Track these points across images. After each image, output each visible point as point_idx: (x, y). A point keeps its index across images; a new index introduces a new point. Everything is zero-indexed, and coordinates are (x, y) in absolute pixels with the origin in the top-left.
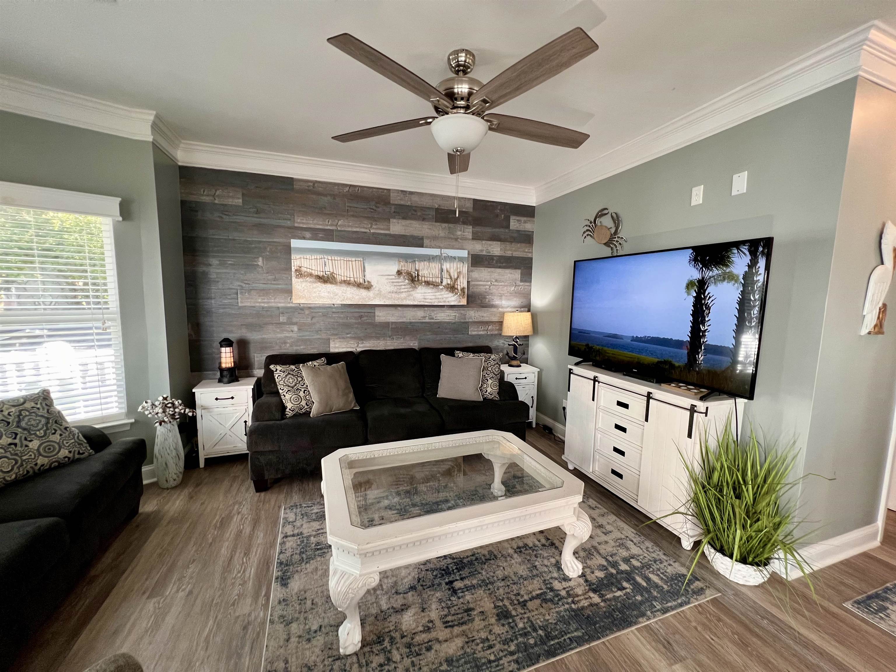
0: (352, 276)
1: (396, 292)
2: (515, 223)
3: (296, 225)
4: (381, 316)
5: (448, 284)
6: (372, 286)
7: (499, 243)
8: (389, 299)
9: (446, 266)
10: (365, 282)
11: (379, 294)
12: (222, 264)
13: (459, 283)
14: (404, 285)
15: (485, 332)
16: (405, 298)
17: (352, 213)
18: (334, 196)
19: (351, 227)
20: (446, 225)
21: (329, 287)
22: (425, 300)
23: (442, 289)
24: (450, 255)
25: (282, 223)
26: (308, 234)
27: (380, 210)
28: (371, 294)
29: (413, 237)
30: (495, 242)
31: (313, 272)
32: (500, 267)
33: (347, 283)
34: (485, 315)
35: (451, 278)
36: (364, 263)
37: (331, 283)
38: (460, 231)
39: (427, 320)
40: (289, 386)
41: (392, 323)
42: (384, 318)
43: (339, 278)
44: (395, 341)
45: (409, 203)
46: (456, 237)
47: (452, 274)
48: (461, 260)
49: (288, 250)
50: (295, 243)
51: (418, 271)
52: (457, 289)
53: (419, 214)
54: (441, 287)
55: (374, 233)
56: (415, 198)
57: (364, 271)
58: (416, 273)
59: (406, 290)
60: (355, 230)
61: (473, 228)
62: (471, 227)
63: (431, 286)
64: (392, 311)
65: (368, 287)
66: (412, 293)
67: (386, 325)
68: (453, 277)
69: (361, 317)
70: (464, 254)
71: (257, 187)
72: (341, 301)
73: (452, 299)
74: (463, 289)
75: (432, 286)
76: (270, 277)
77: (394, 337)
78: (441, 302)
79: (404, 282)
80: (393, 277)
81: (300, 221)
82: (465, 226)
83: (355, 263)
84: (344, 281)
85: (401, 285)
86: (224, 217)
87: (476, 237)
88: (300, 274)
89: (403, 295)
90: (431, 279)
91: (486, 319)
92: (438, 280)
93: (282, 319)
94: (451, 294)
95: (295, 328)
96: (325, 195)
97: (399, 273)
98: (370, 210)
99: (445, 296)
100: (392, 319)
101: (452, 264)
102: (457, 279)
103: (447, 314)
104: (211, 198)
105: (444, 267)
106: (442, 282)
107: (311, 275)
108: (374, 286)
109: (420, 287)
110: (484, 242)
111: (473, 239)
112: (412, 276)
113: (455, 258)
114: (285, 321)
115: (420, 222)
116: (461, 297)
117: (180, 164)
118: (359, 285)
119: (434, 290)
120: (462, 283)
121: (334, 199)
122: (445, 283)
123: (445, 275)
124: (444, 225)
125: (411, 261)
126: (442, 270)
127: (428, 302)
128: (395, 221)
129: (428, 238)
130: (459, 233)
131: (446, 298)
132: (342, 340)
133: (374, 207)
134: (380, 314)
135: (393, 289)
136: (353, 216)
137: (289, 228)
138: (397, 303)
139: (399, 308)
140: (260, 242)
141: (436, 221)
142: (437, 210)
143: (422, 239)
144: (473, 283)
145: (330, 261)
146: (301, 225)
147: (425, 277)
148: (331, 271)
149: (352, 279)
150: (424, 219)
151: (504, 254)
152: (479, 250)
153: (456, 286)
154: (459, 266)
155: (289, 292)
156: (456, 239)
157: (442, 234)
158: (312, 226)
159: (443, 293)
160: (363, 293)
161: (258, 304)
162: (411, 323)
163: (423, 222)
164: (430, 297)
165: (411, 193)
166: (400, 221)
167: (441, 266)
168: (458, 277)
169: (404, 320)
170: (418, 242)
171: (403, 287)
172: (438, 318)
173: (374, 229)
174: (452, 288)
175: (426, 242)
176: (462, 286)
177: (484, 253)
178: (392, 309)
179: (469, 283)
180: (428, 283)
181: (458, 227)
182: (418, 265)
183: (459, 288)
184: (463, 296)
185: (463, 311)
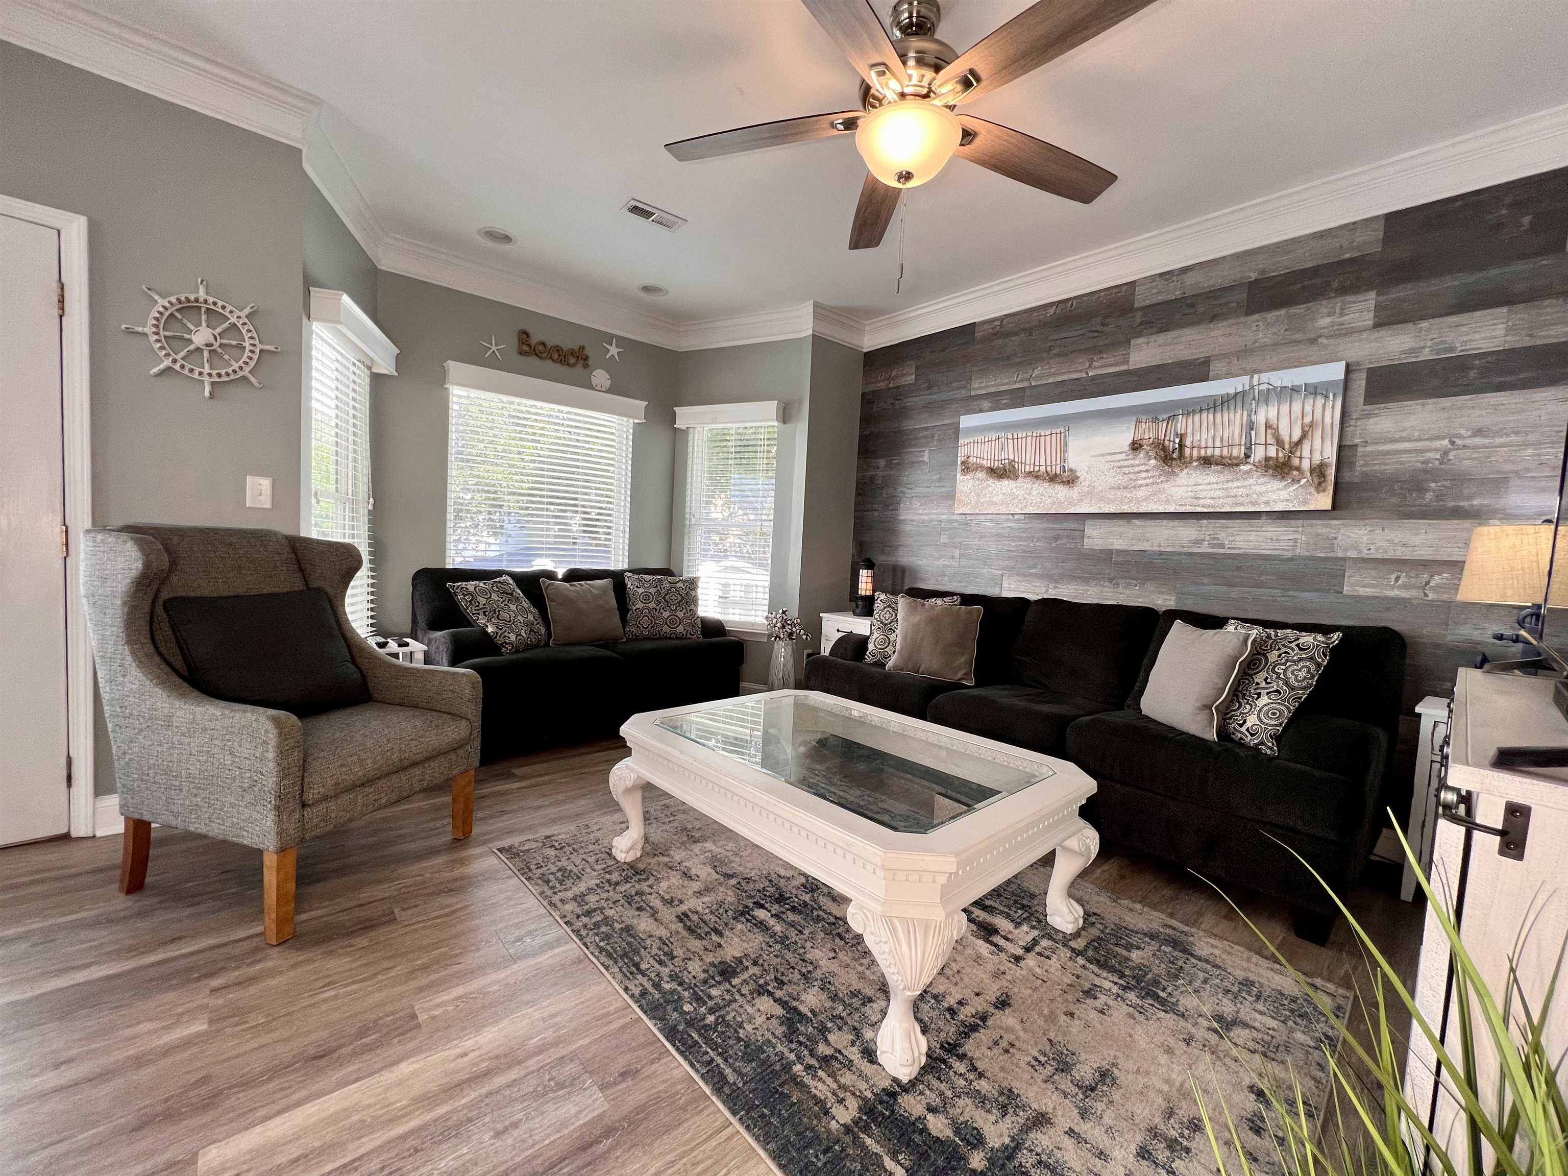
0: (1043, 463)
1: (1125, 488)
3: (973, 393)
4: (1097, 537)
6: (1078, 478)
8: (1110, 501)
9: (1263, 414)
10: (1064, 471)
11: (1090, 494)
13: (1306, 453)
14: (1147, 471)
15: (1415, 594)
16: (1146, 499)
17: (1056, 351)
18: (1029, 331)
19: (1054, 374)
20: (1282, 312)
21: (1006, 485)
22: (1196, 502)
23: (1248, 472)
24: (1278, 384)
25: (956, 394)
27: (1111, 328)
28: (1074, 492)
29: (1182, 364)
30: (1478, 313)
31: (985, 462)
33: (1035, 476)
34: (1417, 540)
35: (1279, 443)
36: (1065, 437)
37: (1008, 477)
38: (1329, 315)
39: (1205, 548)
41: (1119, 552)
42: (1101, 542)
43: (1021, 469)
44: (1120, 590)
45: (1178, 294)
47: (1284, 433)
48: (1318, 390)
49: (956, 431)
50: (967, 421)
51: (1182, 437)
52: (1298, 469)
53: (1201, 309)
54: (1244, 468)
55: (1094, 378)
56: (1190, 280)
57: (1066, 451)
58: (1177, 440)
59: (1149, 481)
60: (1059, 379)
61: (1378, 295)
62: (1371, 295)
63: (1213, 467)
64: (1119, 527)
65: (1070, 480)
66: (1165, 486)
67: (1106, 556)
68: (1286, 439)
69: (1057, 538)
70: (1335, 371)
71: (932, 352)
72: (1022, 509)
73: (1281, 496)
74: (1319, 471)
75: (1219, 468)
76: (935, 477)
77: (1121, 581)
79: (1149, 463)
80: (1123, 456)
81: (981, 385)
82: (1349, 298)
83: (1050, 439)
84: (1030, 472)
85: (1140, 472)
86: (897, 402)
87: (1391, 318)
88: (967, 468)
89: (1141, 493)
90: (1217, 452)
91: (1421, 553)
92: (1239, 452)
93: (944, 539)
94: (1277, 484)
95: (957, 553)
96: (1017, 334)
97: (1136, 446)
98: (1090, 335)
100: (1119, 544)
101: (1285, 408)
102: (1299, 442)
103: (1269, 535)
104: (886, 382)
105: (1260, 418)
106: (1247, 456)
107: (981, 467)
108: (1082, 478)
109: (1185, 471)
110: (1424, 324)
111: (1377, 326)
112: (1164, 449)
113: (1295, 390)
114: (946, 541)
115: (1203, 327)
117: (865, 350)
118: (1053, 478)
119: (1222, 478)
120: (1320, 451)
122: (1259, 454)
123: (1260, 435)
124: (1271, 316)
125: (1165, 416)
126: (1251, 426)
127: (1204, 506)
128: (1140, 340)
129: (1224, 356)
130: (1325, 322)
131: (1260, 494)
132: (1021, 578)
134: (1095, 533)
135: (1119, 480)
136: (1059, 355)
137: (963, 399)
138: (1126, 509)
140: (927, 429)
141: (1249, 312)
142: (1253, 285)
143: (1207, 362)
145: (1010, 441)
146: (979, 392)
147: (1200, 448)
148: (1011, 457)
149: (1043, 469)
150: (1214, 318)
152: (1404, 352)
153: (1296, 462)
155: (951, 496)
158: (993, 390)
160: (1061, 491)
161: (917, 517)
162: (1161, 553)
163: (1211, 326)
164: (1212, 494)
165: (1185, 270)
166: (1153, 338)
167: (1249, 416)
168: (1304, 436)
169: (1146, 546)
170: (1197, 372)
171: (1144, 475)
172: (1238, 545)
173: (1096, 368)
174: (1281, 468)
175: (1215, 367)
176: (1317, 459)
177: (1426, 355)
178: (1121, 522)
179: (1344, 451)
180: (1207, 462)
181: (1324, 306)
182: (1181, 424)
183: (1306, 465)
184: (1320, 487)
185: (1322, 528)
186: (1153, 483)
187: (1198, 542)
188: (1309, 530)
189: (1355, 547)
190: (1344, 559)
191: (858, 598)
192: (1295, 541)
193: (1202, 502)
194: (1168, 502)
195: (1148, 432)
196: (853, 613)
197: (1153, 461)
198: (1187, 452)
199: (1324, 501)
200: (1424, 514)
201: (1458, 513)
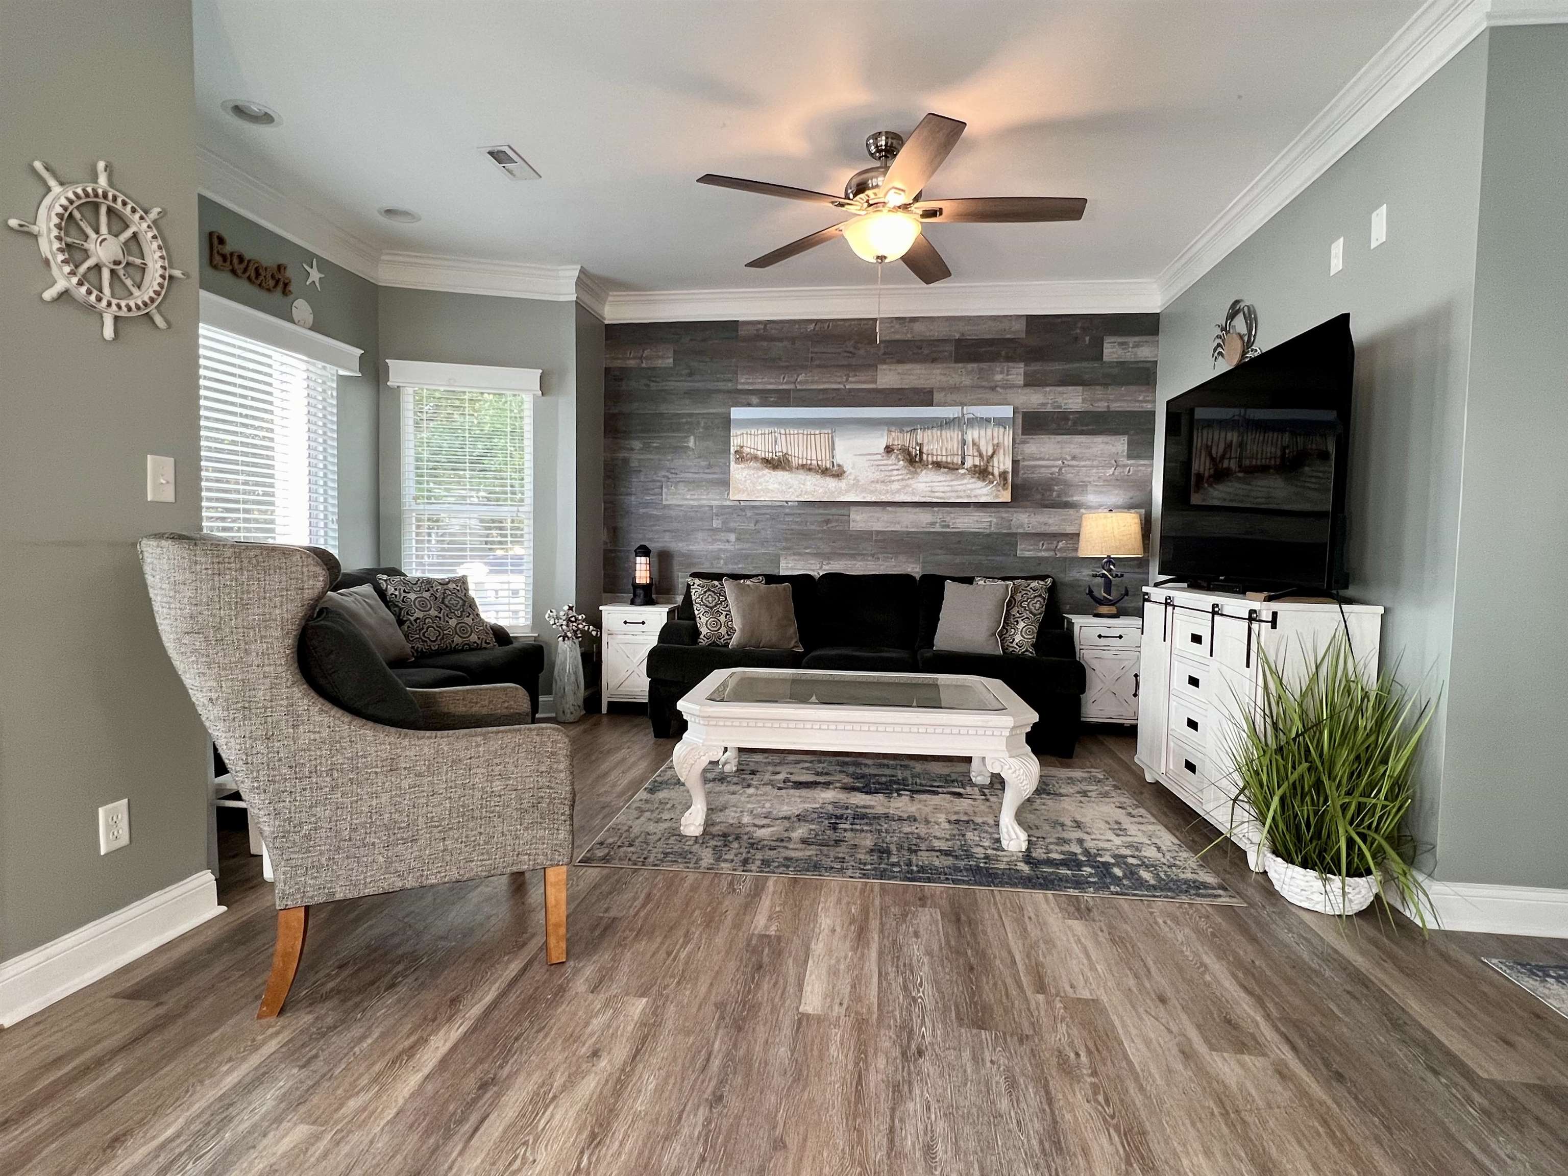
0: (814, 457)
1: (883, 482)
2: (1112, 350)
3: (740, 387)
4: (860, 521)
5: (975, 466)
6: (844, 472)
7: (1080, 388)
8: (872, 492)
9: (972, 434)
10: (833, 466)
11: (856, 485)
12: (647, 448)
13: (996, 464)
14: (898, 470)
15: (1052, 554)
16: (898, 491)
17: (817, 362)
18: (793, 340)
19: (817, 382)
20: (975, 365)
21: (780, 475)
22: (933, 495)
23: (964, 474)
24: (979, 415)
25: (721, 385)
26: (755, 399)
27: (862, 352)
28: (843, 484)
29: (916, 391)
30: (1070, 388)
31: (759, 453)
32: (1082, 433)
33: (807, 468)
34: (1051, 521)
35: (981, 455)
36: (832, 437)
37: (784, 469)
38: (1002, 373)
39: (938, 529)
40: (707, 606)
41: (878, 532)
42: (863, 525)
43: (795, 462)
44: (880, 562)
45: (909, 336)
46: (993, 384)
47: (983, 449)
48: (1000, 422)
49: (727, 422)
50: (736, 413)
51: (921, 445)
52: (993, 474)
53: (926, 352)
54: (962, 471)
55: (850, 390)
56: (918, 327)
57: (833, 449)
58: (918, 448)
59: (900, 477)
60: (822, 387)
61: (1026, 365)
62: (1022, 365)
63: (942, 470)
64: (878, 512)
65: (839, 474)
66: (910, 482)
67: (867, 536)
68: (984, 453)
69: (827, 522)
70: (1007, 411)
71: (691, 340)
72: (797, 497)
73: (983, 492)
74: (1003, 475)
75: (946, 470)
76: (704, 463)
77: (880, 556)
78: (961, 497)
79: (897, 464)
80: (879, 457)
81: (744, 381)
82: (1011, 364)
83: (820, 438)
84: (803, 465)
85: (893, 470)
86: (652, 384)
87: (1032, 382)
88: (741, 457)
89: (895, 486)
90: (944, 459)
91: (1053, 529)
92: (958, 460)
93: (716, 523)
94: (980, 484)
95: (732, 537)
96: (780, 340)
97: (889, 450)
98: (846, 354)
99: (970, 486)
100: (878, 526)
101: (983, 432)
102: (992, 456)
103: (975, 518)
104: (638, 361)
105: (969, 438)
106: (963, 463)
107: (755, 458)
108: (848, 473)
109: (924, 472)
110: (1048, 389)
111: (1026, 385)
112: (909, 454)
113: (988, 420)
114: (720, 526)
115: (927, 365)
116: (1000, 488)
117: (607, 322)
118: (825, 472)
119: (948, 477)
120: (1003, 463)
121: (793, 344)
122: (969, 463)
123: (970, 450)
124: (970, 366)
125: (909, 429)
126: (964, 442)
127: (937, 498)
128: (885, 367)
129: (942, 389)
130: (998, 377)
131: (971, 490)
132: (796, 557)
133: (852, 349)
134: (858, 518)
135: (878, 475)
136: (819, 366)
137: (729, 392)
138: (884, 498)
139: (890, 509)
140: (691, 415)
141: (956, 361)
142: (958, 342)
143: (931, 392)
144: (1026, 463)
145: (783, 437)
146: (746, 387)
147: (932, 454)
148: (785, 451)
149: (814, 462)
150: (934, 360)
151: (1091, 408)
152: (1039, 405)
153: (990, 469)
154: (995, 434)
155: (725, 483)
156: (993, 389)
157: (967, 381)
158: (760, 387)
159: (965, 481)
160: (831, 483)
161: (686, 502)
162: (909, 533)
163: (933, 365)
164: (942, 489)
165: (914, 320)
166: (893, 367)
167: (963, 435)
168: (994, 452)
169: (897, 528)
170: (925, 397)
171: (895, 473)
172: (959, 525)
173: (851, 382)
174: (982, 473)
175: (937, 396)
176: (1002, 468)
177: (1049, 409)
178: (878, 509)
179: (1015, 462)
180: (938, 465)
181: (998, 366)
182: (920, 435)
183: (996, 472)
184: (1005, 488)
185: (1004, 514)
186: (902, 480)
187: (933, 524)
188: (998, 515)
189: (1022, 526)
190: (1016, 534)
191: (636, 587)
192: (991, 522)
193: (937, 494)
194: (913, 494)
195: (900, 439)
196: (633, 603)
197: (901, 462)
198: (925, 457)
199: (1006, 496)
200: (1052, 507)
201: (1067, 505)
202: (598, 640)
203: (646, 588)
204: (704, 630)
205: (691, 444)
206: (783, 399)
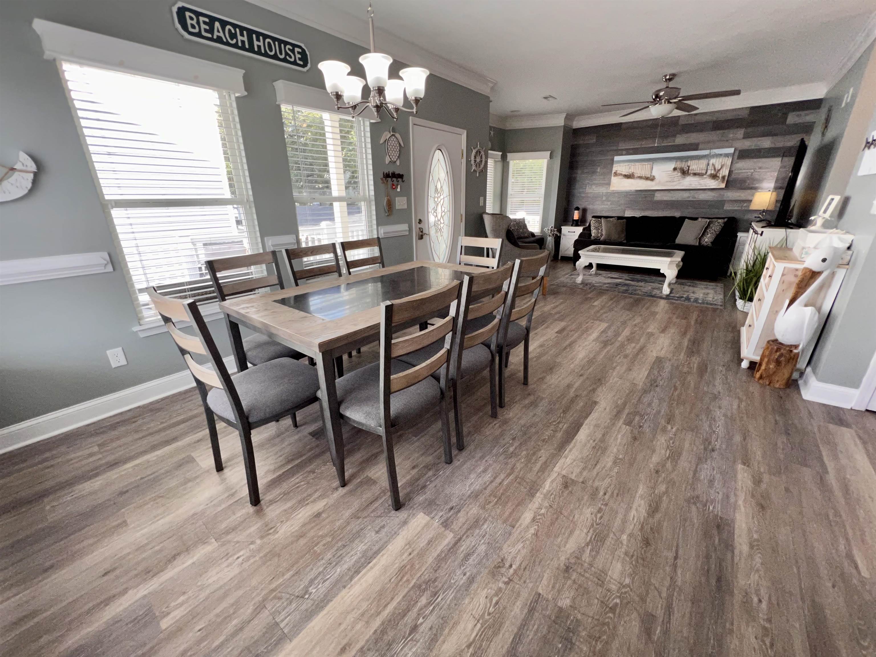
0: (644, 173)
2: (792, 119)
3: (620, 148)
4: (658, 197)
5: (711, 174)
6: (655, 178)
7: (771, 137)
8: (665, 186)
9: (712, 161)
10: (651, 176)
11: (659, 183)
12: (583, 172)
13: (721, 173)
15: (740, 208)
16: (676, 185)
18: (643, 128)
20: (721, 131)
21: (630, 181)
22: (691, 186)
24: (717, 153)
25: (612, 148)
26: (624, 152)
27: (670, 130)
28: (653, 183)
29: (691, 144)
30: (766, 138)
31: (623, 173)
32: (766, 157)
33: (640, 178)
34: (742, 195)
35: (715, 169)
36: (652, 165)
37: (631, 178)
38: (733, 134)
39: (691, 199)
40: (595, 227)
41: (665, 201)
42: (660, 198)
43: (636, 175)
44: (664, 212)
45: (693, 122)
46: (727, 139)
47: (716, 167)
48: (727, 155)
49: (612, 162)
50: (616, 158)
51: (689, 167)
52: (719, 177)
53: (699, 127)
54: (705, 176)
55: (663, 146)
56: (697, 118)
57: (652, 170)
58: (687, 168)
61: (745, 129)
62: (743, 129)
63: (696, 176)
65: (653, 179)
66: (682, 181)
67: (661, 202)
68: (717, 169)
69: (645, 197)
70: (731, 150)
71: (603, 132)
72: (635, 188)
73: (713, 184)
74: (724, 177)
75: (698, 176)
76: (602, 177)
77: (664, 209)
78: (703, 187)
80: (671, 172)
81: (622, 146)
82: (738, 129)
83: (647, 166)
86: (587, 149)
87: (746, 136)
88: (616, 174)
89: (675, 183)
90: (698, 171)
91: (742, 198)
92: (704, 172)
93: (604, 198)
94: (713, 181)
95: (609, 203)
96: (638, 128)
97: (675, 169)
98: (663, 132)
99: (707, 182)
100: (665, 198)
101: (718, 160)
102: (719, 170)
103: (708, 194)
104: (583, 141)
106: (706, 173)
107: (621, 174)
108: (657, 179)
109: (688, 177)
110: (754, 139)
111: (744, 138)
112: (683, 170)
113: (721, 155)
115: (699, 133)
116: (721, 182)
117: (574, 128)
118: (647, 179)
119: (698, 179)
120: (725, 172)
122: (709, 172)
123: (710, 167)
124: (718, 132)
125: (685, 161)
126: (708, 164)
127: (693, 187)
128: (679, 135)
129: (702, 143)
130: (731, 135)
131: (708, 184)
132: (631, 210)
133: (667, 130)
134: (658, 195)
135: (670, 180)
137: (616, 150)
138: (670, 188)
139: (671, 192)
140: (600, 160)
141: (712, 131)
142: (714, 122)
143: (698, 144)
144: (735, 172)
145: (633, 166)
146: (622, 148)
147: (693, 170)
148: (633, 171)
149: (644, 175)
150: (702, 131)
151: (774, 146)
152: (749, 146)
153: (718, 175)
154: (724, 160)
155: (609, 184)
156: (727, 141)
157: (715, 138)
158: (627, 148)
159: (706, 180)
160: (649, 182)
161: (594, 191)
162: (678, 201)
163: (701, 133)
164: (695, 184)
166: (683, 135)
167: (708, 162)
168: (721, 168)
169: (674, 199)
170: (695, 147)
171: (676, 178)
172: (700, 197)
173: (664, 143)
174: (714, 177)
175: (700, 146)
176: (724, 174)
177: (753, 148)
178: (666, 192)
179: (730, 172)
180: (695, 174)
181: (731, 131)
182: (689, 163)
183: (721, 176)
184: (723, 182)
185: (722, 192)
186: (679, 180)
187: (689, 197)
188: (718, 193)
189: (729, 197)
190: (725, 200)
191: (573, 220)
192: (714, 196)
194: (682, 186)
195: (679, 165)
196: (572, 226)
197: (679, 174)
198: (690, 171)
199: (723, 186)
200: (745, 189)
201: (751, 188)
202: (560, 237)
203: (577, 221)
204: (593, 235)
205: (599, 170)
206: (636, 151)
